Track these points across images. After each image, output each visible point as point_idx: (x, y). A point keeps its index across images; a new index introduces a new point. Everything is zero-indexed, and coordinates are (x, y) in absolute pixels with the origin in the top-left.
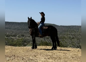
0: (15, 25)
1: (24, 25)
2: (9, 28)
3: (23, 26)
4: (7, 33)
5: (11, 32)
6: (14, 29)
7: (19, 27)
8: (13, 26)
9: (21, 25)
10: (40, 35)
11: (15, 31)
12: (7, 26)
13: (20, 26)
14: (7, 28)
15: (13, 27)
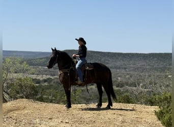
0: (137, 59)
1: (156, 59)
2: (123, 68)
3: (154, 62)
4: (119, 78)
5: (127, 76)
6: (135, 70)
7: (145, 64)
8: (131, 62)
9: (149, 61)
10: (79, 82)
11: (136, 73)
12: (119, 62)
13: (147, 61)
14: (119, 68)
15: (132, 66)
